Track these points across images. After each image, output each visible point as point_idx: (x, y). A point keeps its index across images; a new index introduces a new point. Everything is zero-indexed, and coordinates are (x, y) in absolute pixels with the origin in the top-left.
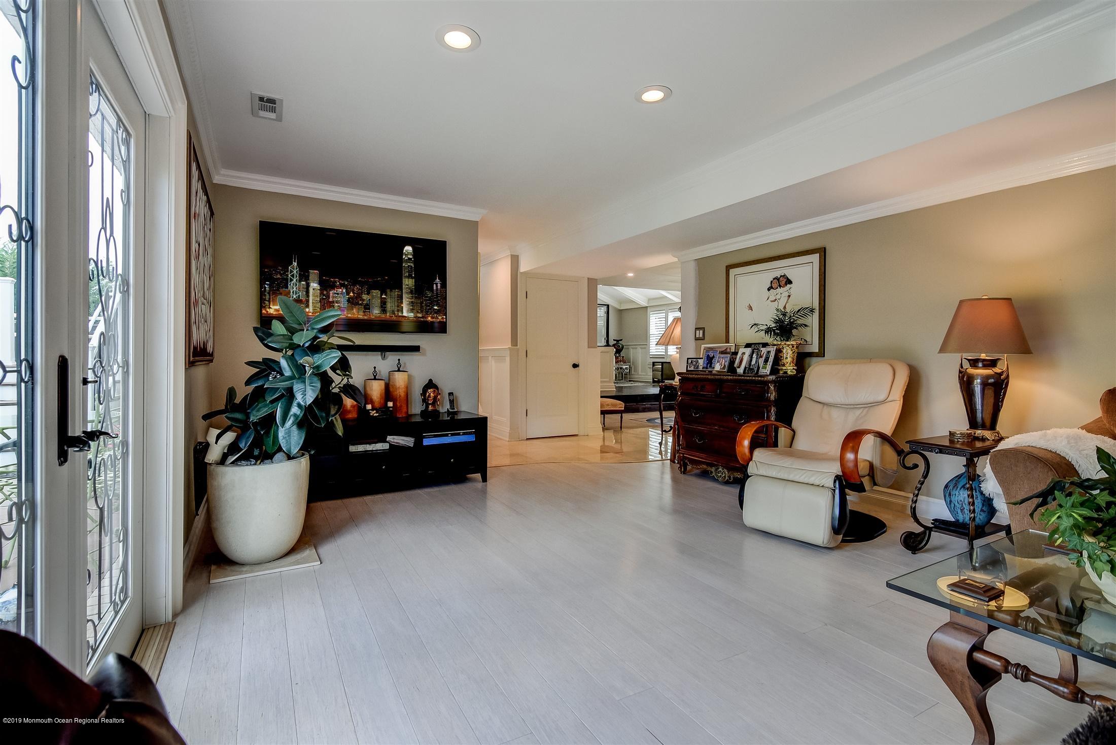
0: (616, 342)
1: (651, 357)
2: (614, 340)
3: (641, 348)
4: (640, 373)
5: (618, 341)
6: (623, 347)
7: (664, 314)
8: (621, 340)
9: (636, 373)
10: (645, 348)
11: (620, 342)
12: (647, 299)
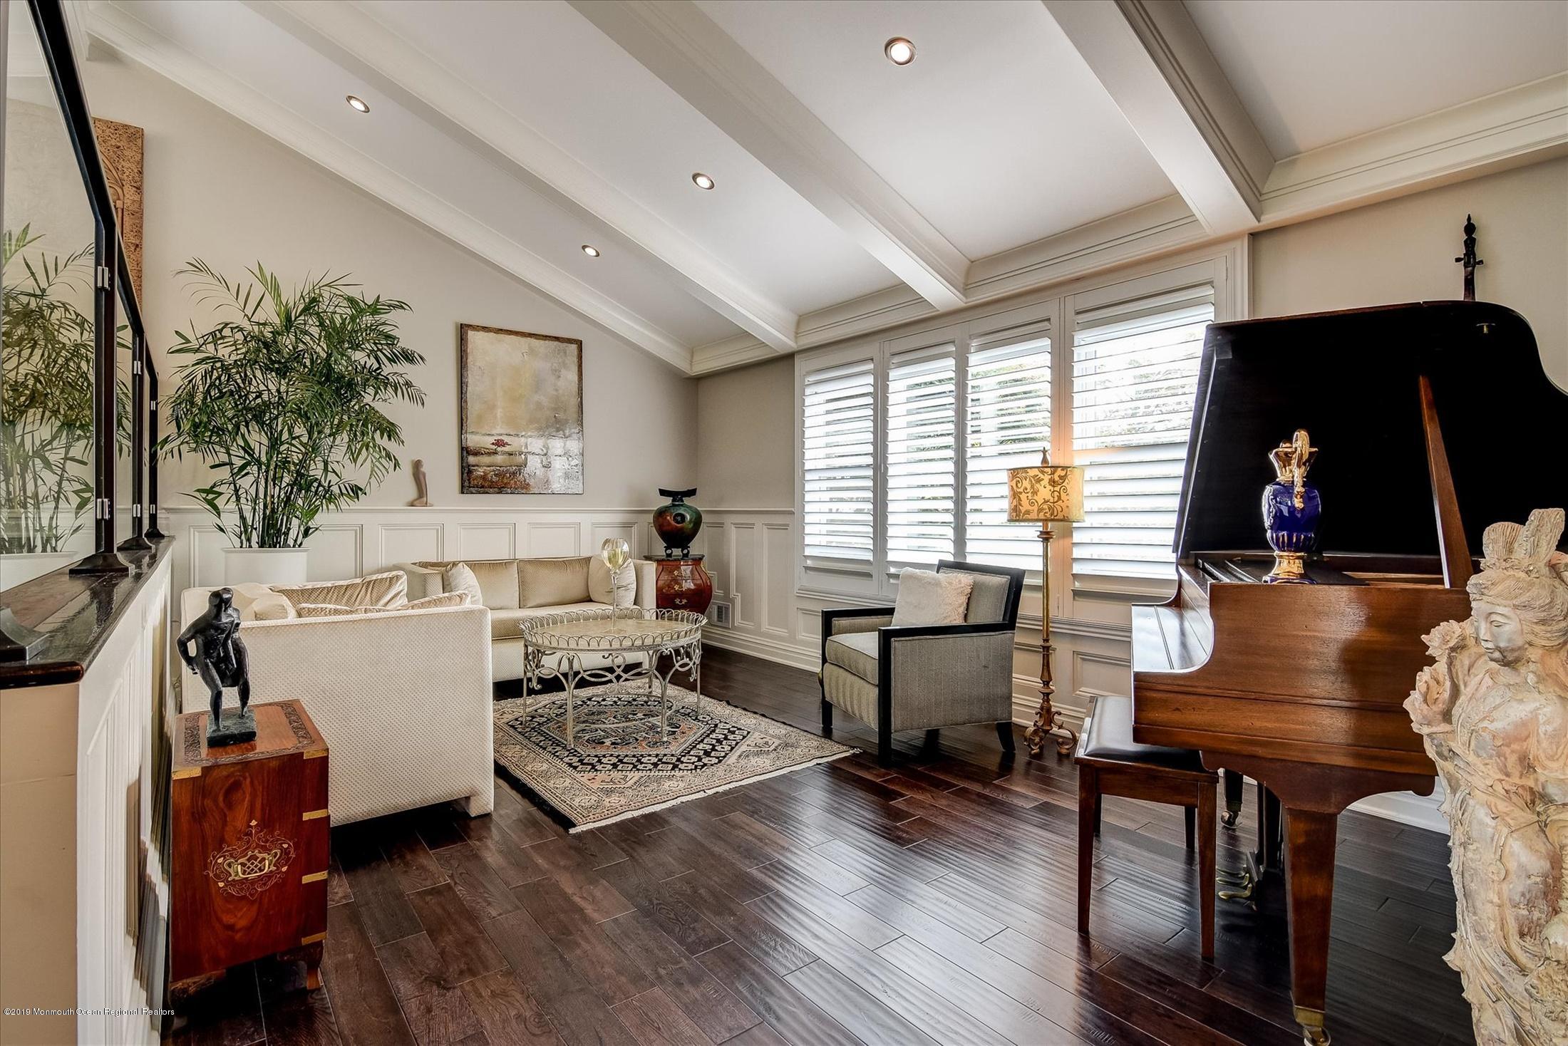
0: (667, 501)
1: (807, 568)
2: (663, 493)
3: (771, 527)
4: (765, 627)
5: (677, 496)
6: (697, 521)
7: (870, 379)
8: (691, 493)
9: (749, 625)
10: (785, 527)
11: (687, 501)
12: (795, 318)
